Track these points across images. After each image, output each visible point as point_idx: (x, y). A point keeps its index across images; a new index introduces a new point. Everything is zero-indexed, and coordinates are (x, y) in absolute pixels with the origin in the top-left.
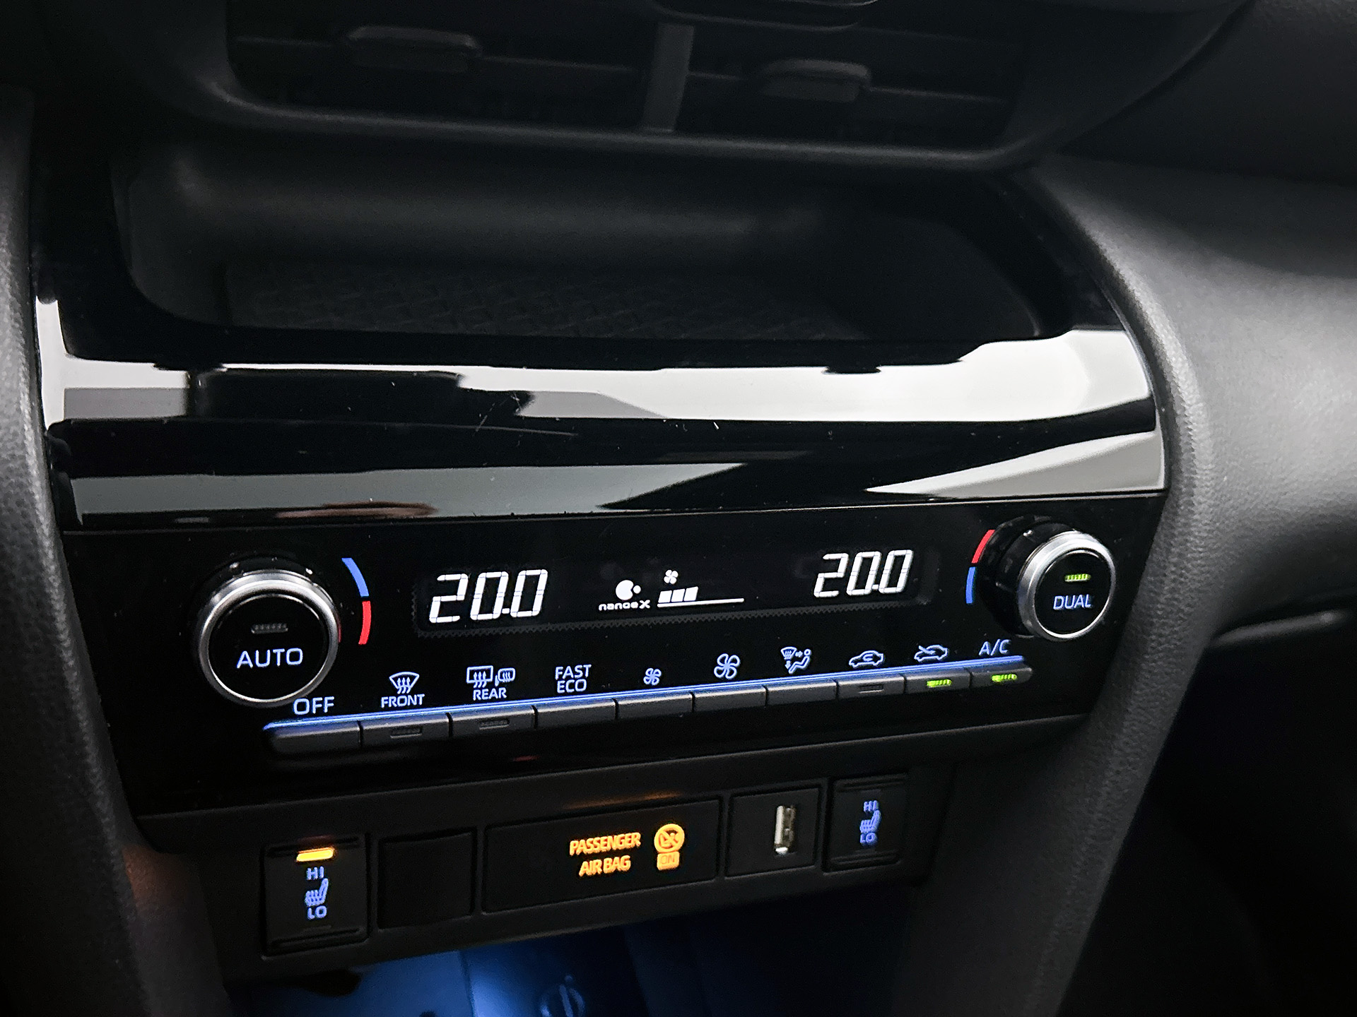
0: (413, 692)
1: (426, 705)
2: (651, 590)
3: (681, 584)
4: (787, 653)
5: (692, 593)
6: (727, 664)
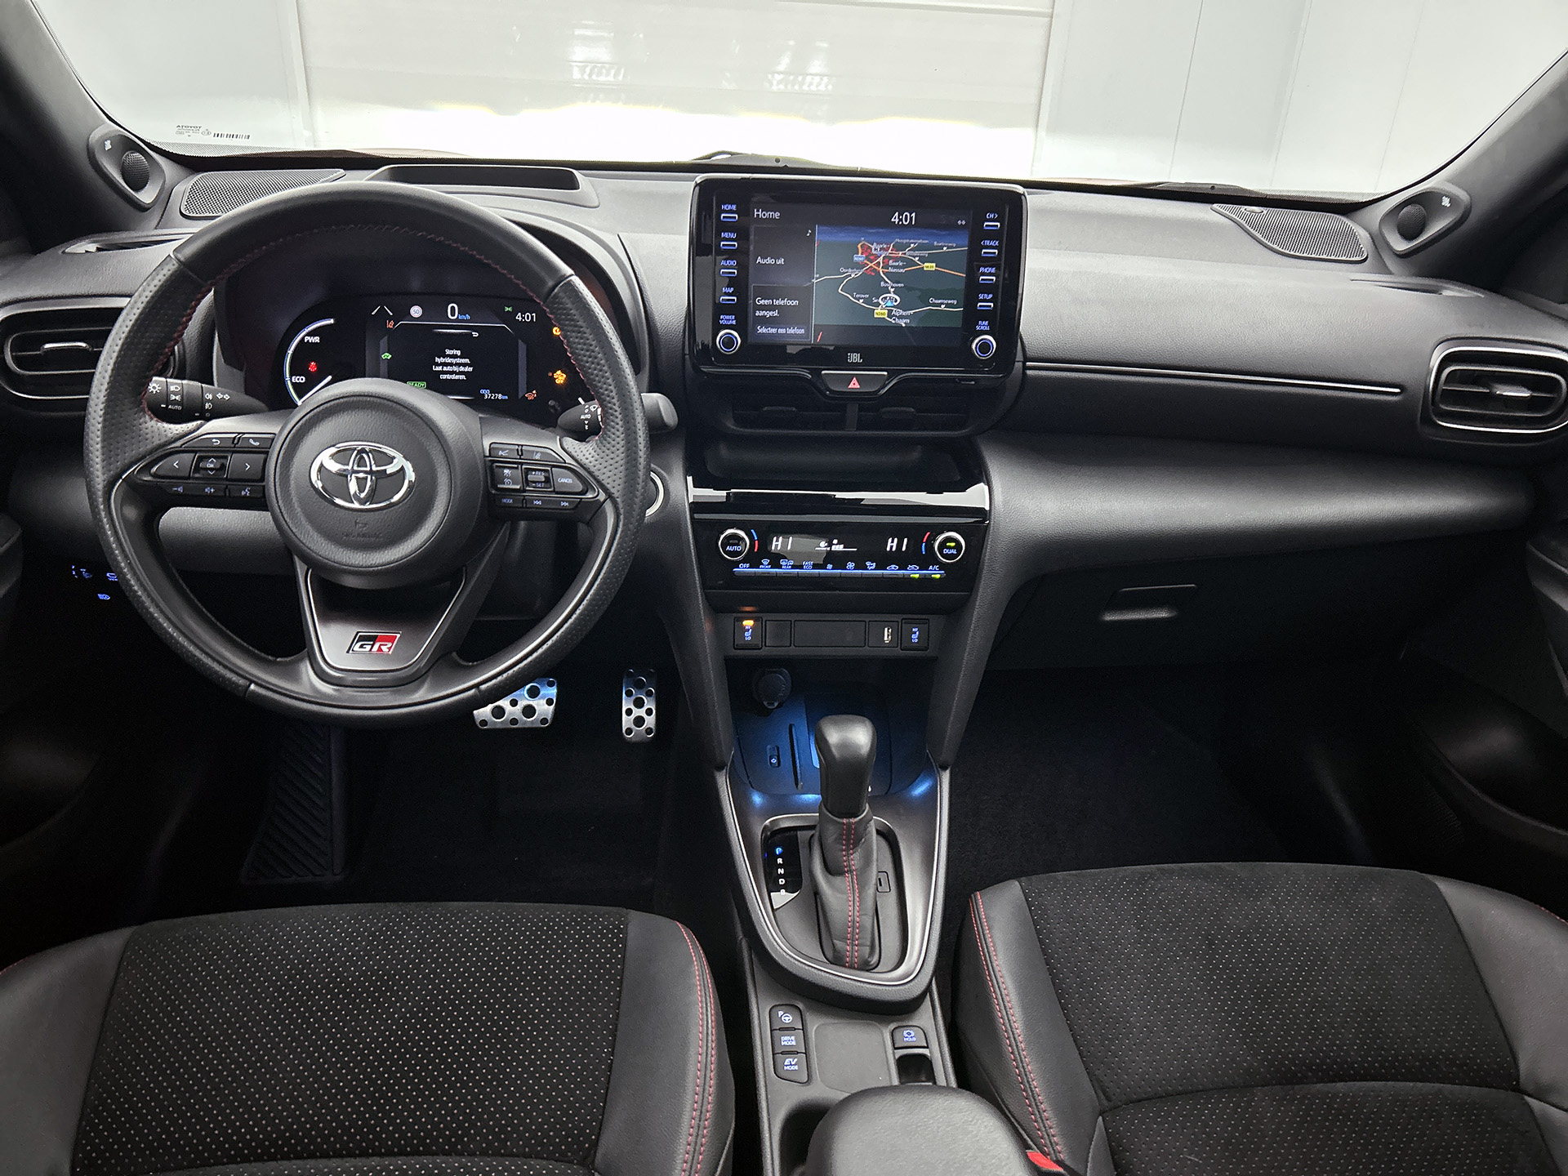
0: (768, 565)
1: (771, 568)
2: (830, 544)
3: (838, 544)
4: (868, 564)
5: (842, 546)
6: (851, 565)
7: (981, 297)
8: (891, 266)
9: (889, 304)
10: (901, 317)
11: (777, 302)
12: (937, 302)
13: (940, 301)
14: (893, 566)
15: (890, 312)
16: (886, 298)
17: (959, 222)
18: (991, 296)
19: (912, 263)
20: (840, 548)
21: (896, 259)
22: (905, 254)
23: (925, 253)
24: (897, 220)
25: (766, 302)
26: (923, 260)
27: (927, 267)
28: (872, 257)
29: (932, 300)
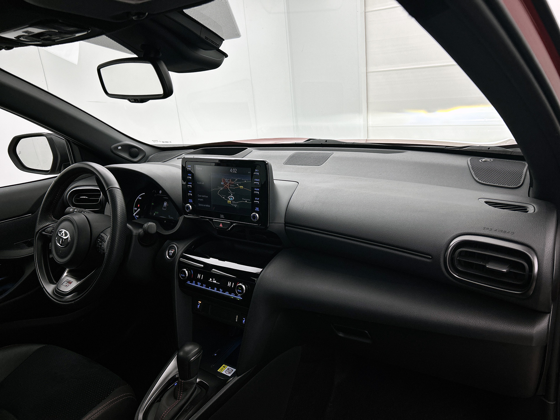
0: (194, 283)
2: (213, 280)
3: (215, 280)
4: (221, 289)
7: (256, 199)
8: (231, 187)
9: (231, 199)
10: (235, 204)
11: (203, 196)
12: (244, 199)
13: (245, 199)
14: (227, 292)
15: (232, 202)
16: (230, 197)
17: (249, 172)
18: (258, 199)
19: (236, 186)
20: (215, 282)
21: (232, 184)
22: (234, 182)
23: (240, 183)
24: (231, 171)
25: (200, 196)
26: (240, 185)
27: (241, 187)
28: (226, 183)
29: (243, 199)
